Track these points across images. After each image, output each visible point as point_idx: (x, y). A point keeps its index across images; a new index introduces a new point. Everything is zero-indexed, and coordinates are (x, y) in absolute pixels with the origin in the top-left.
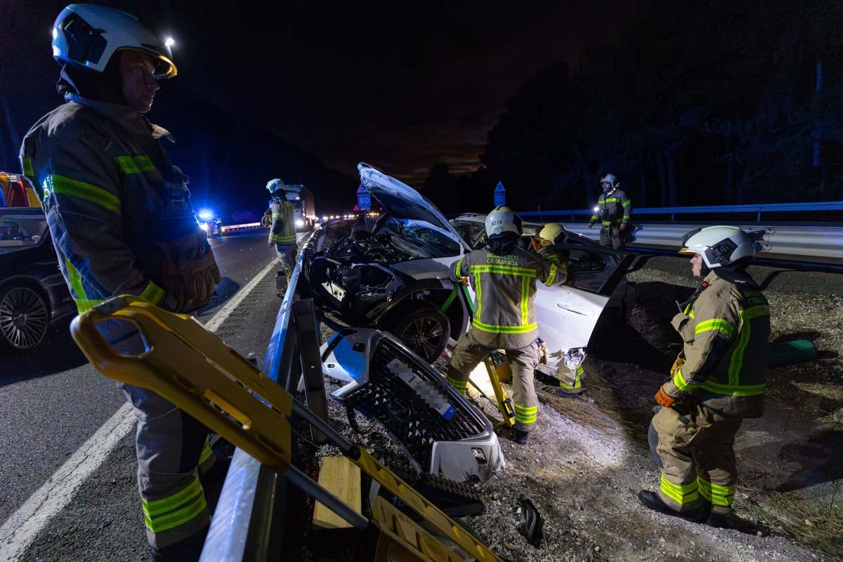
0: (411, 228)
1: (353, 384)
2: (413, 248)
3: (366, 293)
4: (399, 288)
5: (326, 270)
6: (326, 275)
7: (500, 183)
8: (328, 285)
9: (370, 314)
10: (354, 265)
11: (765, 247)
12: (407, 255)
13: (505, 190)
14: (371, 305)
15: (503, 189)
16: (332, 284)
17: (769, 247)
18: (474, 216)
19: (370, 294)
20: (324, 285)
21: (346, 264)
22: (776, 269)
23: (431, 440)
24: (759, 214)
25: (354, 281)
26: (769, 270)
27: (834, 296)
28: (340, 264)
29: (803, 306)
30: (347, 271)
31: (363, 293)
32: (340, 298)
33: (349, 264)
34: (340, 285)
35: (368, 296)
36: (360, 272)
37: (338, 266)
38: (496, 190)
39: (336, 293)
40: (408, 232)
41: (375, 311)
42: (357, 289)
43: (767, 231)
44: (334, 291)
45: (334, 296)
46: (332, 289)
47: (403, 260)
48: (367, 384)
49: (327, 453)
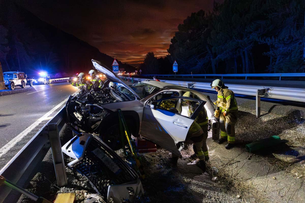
0: (120, 86)
1: (77, 160)
2: (117, 96)
3: (92, 117)
4: (106, 115)
5: (75, 107)
6: (75, 109)
7: (175, 62)
8: (76, 113)
9: (93, 127)
10: (87, 105)
11: (269, 95)
12: (114, 99)
13: (177, 65)
14: (94, 122)
15: (177, 64)
16: (77, 113)
17: (271, 95)
18: (149, 81)
19: (94, 118)
20: (74, 113)
21: (84, 104)
22: (275, 104)
23: (108, 185)
24: (280, 77)
25: (88, 111)
26: (273, 104)
27: (295, 116)
28: (81, 104)
29: (283, 120)
30: (84, 107)
31: (91, 117)
32: (80, 119)
33: (85, 104)
34: (81, 114)
35: (93, 119)
36: (90, 108)
37: (80, 105)
38: (174, 65)
39: (78, 117)
40: (118, 88)
41: (95, 126)
42: (89, 115)
43: (270, 89)
44: (78, 116)
45: (78, 118)
46: (77, 115)
47: (110, 102)
48: (82, 160)
49: (63, 191)
